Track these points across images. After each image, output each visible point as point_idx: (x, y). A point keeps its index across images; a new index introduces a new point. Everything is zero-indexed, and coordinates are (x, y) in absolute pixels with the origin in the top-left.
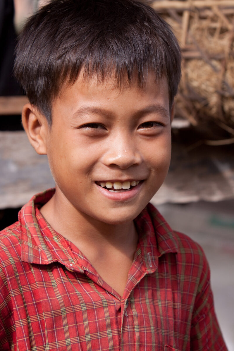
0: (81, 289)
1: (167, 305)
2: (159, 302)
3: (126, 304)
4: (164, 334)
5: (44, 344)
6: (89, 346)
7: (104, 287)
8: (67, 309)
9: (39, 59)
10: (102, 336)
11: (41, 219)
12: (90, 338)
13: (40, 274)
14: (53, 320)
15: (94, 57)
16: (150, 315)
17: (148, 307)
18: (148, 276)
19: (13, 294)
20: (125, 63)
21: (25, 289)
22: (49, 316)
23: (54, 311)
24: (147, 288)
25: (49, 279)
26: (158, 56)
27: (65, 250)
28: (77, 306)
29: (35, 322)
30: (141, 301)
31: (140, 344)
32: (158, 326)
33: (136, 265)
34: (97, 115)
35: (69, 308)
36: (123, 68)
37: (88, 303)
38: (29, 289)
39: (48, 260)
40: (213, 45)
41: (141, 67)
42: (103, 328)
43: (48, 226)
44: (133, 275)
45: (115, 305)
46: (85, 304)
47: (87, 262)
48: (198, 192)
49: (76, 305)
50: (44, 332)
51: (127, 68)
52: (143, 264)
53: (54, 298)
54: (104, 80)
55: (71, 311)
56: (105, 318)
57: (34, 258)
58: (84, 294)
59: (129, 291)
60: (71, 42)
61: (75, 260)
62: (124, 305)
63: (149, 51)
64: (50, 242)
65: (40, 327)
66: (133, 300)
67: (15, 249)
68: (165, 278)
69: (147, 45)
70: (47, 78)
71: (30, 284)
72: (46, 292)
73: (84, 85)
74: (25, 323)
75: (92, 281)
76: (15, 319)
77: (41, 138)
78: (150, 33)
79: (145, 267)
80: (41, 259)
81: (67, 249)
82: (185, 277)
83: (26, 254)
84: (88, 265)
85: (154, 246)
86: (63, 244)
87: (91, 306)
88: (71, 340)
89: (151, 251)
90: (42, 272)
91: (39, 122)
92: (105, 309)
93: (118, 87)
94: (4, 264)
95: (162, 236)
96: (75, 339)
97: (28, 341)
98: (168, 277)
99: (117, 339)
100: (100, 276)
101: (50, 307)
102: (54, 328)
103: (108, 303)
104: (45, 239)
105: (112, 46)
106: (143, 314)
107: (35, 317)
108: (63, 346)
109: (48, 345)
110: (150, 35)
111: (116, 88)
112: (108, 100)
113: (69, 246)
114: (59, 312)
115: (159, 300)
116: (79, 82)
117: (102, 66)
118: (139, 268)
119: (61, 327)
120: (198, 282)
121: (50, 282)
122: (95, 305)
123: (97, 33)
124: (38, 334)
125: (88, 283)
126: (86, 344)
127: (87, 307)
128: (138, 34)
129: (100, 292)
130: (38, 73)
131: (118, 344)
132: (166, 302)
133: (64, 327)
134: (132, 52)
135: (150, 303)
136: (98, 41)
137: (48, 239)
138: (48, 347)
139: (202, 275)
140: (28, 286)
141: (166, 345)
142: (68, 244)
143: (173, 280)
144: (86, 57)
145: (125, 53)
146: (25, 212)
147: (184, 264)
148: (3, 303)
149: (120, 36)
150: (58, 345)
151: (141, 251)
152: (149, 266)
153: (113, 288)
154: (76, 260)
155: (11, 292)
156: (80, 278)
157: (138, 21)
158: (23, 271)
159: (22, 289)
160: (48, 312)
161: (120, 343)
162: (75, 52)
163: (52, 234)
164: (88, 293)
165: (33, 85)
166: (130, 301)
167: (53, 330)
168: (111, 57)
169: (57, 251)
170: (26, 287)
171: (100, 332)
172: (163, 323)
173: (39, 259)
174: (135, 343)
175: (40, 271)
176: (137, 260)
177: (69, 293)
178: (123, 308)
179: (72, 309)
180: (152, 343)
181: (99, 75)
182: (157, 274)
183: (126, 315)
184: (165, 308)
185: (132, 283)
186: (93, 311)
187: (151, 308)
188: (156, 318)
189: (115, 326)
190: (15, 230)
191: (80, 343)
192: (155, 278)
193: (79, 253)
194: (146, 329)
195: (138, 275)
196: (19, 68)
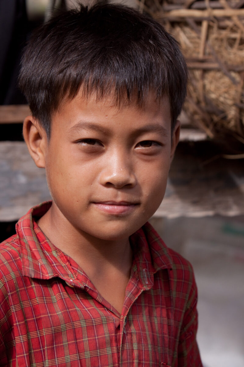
0: (80, 305)
1: (163, 322)
2: (155, 319)
3: (125, 321)
4: (161, 352)
5: (44, 361)
6: (88, 363)
7: (103, 303)
8: (67, 325)
9: (41, 72)
10: (101, 354)
11: (39, 232)
12: (89, 355)
13: (41, 289)
14: (53, 337)
15: (95, 73)
16: (147, 333)
17: (145, 325)
18: (145, 292)
19: (14, 309)
20: (125, 81)
21: (26, 304)
22: (49, 332)
23: (54, 327)
24: (144, 304)
25: (49, 295)
26: (160, 75)
27: (65, 265)
28: (77, 323)
29: (35, 338)
30: (139, 318)
31: (139, 362)
32: (154, 344)
33: (133, 282)
34: (94, 131)
35: (69, 324)
36: (123, 86)
37: (88, 319)
38: (29, 304)
39: (49, 275)
40: (232, 56)
41: (141, 86)
42: (102, 345)
43: (47, 240)
44: (131, 292)
45: (115, 322)
46: (84, 321)
47: (86, 278)
48: (213, 207)
49: (76, 321)
50: (44, 349)
51: (126, 86)
52: (139, 281)
53: (54, 314)
54: (103, 97)
55: (71, 327)
56: (104, 336)
57: (35, 273)
58: (83, 311)
59: (127, 307)
60: (74, 56)
61: (74, 276)
62: (123, 322)
63: (151, 69)
64: (49, 256)
65: (40, 343)
66: (131, 317)
67: (16, 263)
68: (159, 295)
69: (149, 63)
70: (48, 91)
71: (30, 300)
72: (46, 308)
73: (84, 101)
74: (25, 339)
75: (91, 297)
76: (15, 335)
77: (41, 151)
78: (154, 51)
79: (141, 284)
80: (41, 273)
81: (67, 264)
82: (176, 293)
83: (27, 268)
84: (87, 281)
85: (149, 262)
86: (62, 258)
87: (91, 322)
88: (71, 356)
89: (147, 268)
90: (42, 287)
91: (40, 135)
92: (104, 326)
93: (117, 105)
94: (6, 279)
95: (156, 252)
96: (75, 356)
97: (28, 358)
98: (162, 294)
99: (116, 356)
100: (99, 292)
101: (51, 323)
102: (53, 345)
103: (108, 320)
104: (44, 253)
105: (113, 62)
106: (141, 332)
107: (36, 333)
108: (62, 363)
109: (48, 362)
110: (154, 53)
111: (114, 106)
112: (107, 117)
113: (68, 261)
114: (59, 328)
115: (155, 317)
116: (79, 97)
117: (102, 82)
118: (136, 285)
119: (61, 344)
120: (187, 299)
121: (50, 297)
122: (95, 322)
123: (99, 49)
124: (38, 350)
125: (87, 299)
126: (85, 361)
127: (86, 324)
128: (141, 52)
129: (99, 309)
130: (39, 86)
131: (117, 361)
132: (161, 319)
133: (64, 344)
134: (133, 70)
135: (148, 320)
136: (100, 57)
137: (47, 253)
138: (48, 364)
139: (191, 292)
140: (28, 301)
141: (162, 363)
142: (67, 259)
143: (166, 296)
144: (86, 73)
145: (125, 71)
146: (23, 224)
147: (176, 280)
148: (3, 318)
149: (121, 54)
150: (58, 362)
151: (137, 268)
152: (145, 283)
153: (112, 305)
154: (76, 275)
155: (12, 307)
156: (79, 294)
157: (143, 38)
158: (24, 286)
159: (23, 305)
160: (48, 329)
161: (119, 361)
162: (76, 67)
163: (50, 248)
164: (88, 310)
165: (35, 97)
166: (129, 319)
167: (53, 346)
168: (112, 74)
169: (56, 265)
170: (26, 302)
171: (100, 349)
172: (159, 341)
173: (40, 274)
174: (134, 361)
175: (40, 286)
176: (134, 277)
177: (68, 309)
178: (123, 325)
179: (72, 325)
180: (149, 361)
181: (99, 92)
182: (152, 291)
183: (125, 332)
184: (161, 325)
185: (130, 299)
186: (92, 328)
187: (148, 325)
188: (153, 335)
189: (114, 344)
190: (13, 243)
191: (80, 360)
192: (151, 295)
193: (79, 268)
194: (144, 347)
195: (135, 291)
196: (23, 79)
